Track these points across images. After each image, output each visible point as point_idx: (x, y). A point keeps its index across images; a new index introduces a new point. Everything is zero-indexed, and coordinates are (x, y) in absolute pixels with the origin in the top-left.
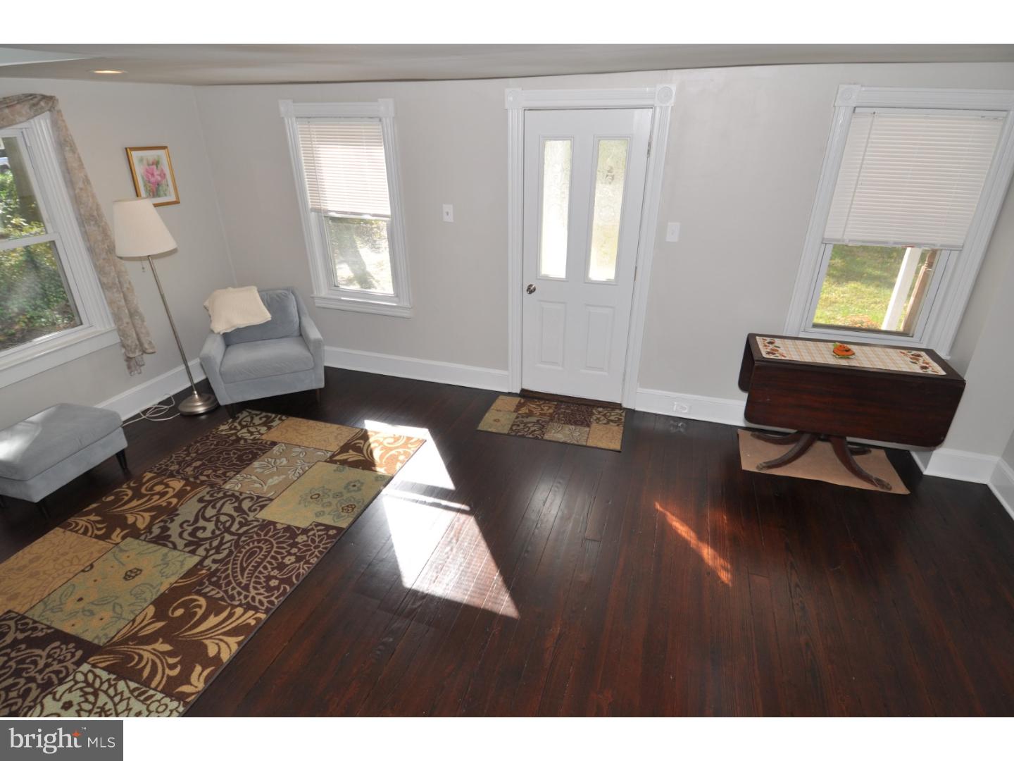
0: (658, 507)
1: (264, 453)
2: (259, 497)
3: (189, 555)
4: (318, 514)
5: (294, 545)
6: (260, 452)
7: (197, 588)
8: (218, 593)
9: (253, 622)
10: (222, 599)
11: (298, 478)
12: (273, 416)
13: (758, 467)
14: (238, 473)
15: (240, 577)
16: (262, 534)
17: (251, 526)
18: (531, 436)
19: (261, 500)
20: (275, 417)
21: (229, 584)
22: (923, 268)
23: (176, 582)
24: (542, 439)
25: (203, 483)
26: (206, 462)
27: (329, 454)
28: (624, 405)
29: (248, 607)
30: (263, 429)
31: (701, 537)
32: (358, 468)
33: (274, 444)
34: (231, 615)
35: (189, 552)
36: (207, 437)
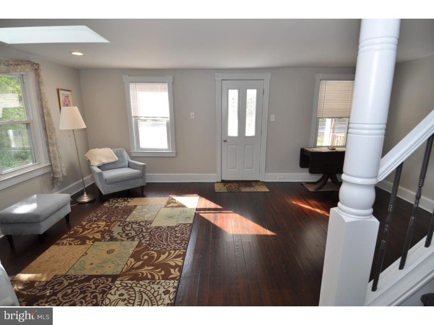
0: (294, 203)
1: (134, 209)
2: (146, 221)
3: (131, 241)
4: (177, 221)
5: (176, 231)
6: (132, 209)
7: (146, 249)
8: (157, 249)
9: (182, 253)
10: (161, 250)
11: (157, 213)
12: (126, 198)
13: (314, 190)
14: (128, 216)
15: (162, 243)
16: (159, 230)
17: (151, 229)
18: (236, 191)
19: (147, 222)
20: (127, 199)
21: (159, 246)
22: (332, 134)
23: (135, 250)
24: (241, 192)
25: (114, 221)
26: (109, 215)
27: (164, 206)
28: (260, 181)
29: (175, 250)
30: (126, 203)
31: (313, 207)
32: (180, 207)
33: (136, 206)
34: (170, 254)
35: (131, 240)
36: (102, 209)
